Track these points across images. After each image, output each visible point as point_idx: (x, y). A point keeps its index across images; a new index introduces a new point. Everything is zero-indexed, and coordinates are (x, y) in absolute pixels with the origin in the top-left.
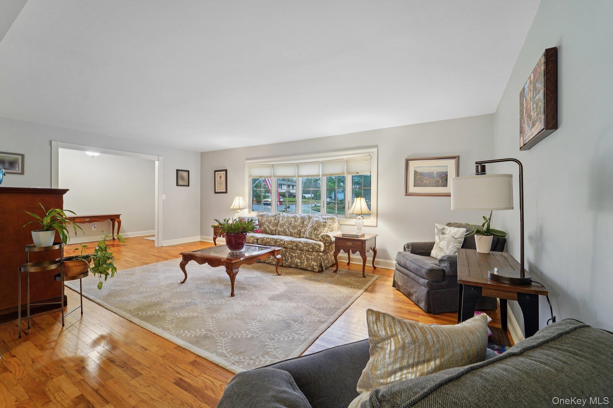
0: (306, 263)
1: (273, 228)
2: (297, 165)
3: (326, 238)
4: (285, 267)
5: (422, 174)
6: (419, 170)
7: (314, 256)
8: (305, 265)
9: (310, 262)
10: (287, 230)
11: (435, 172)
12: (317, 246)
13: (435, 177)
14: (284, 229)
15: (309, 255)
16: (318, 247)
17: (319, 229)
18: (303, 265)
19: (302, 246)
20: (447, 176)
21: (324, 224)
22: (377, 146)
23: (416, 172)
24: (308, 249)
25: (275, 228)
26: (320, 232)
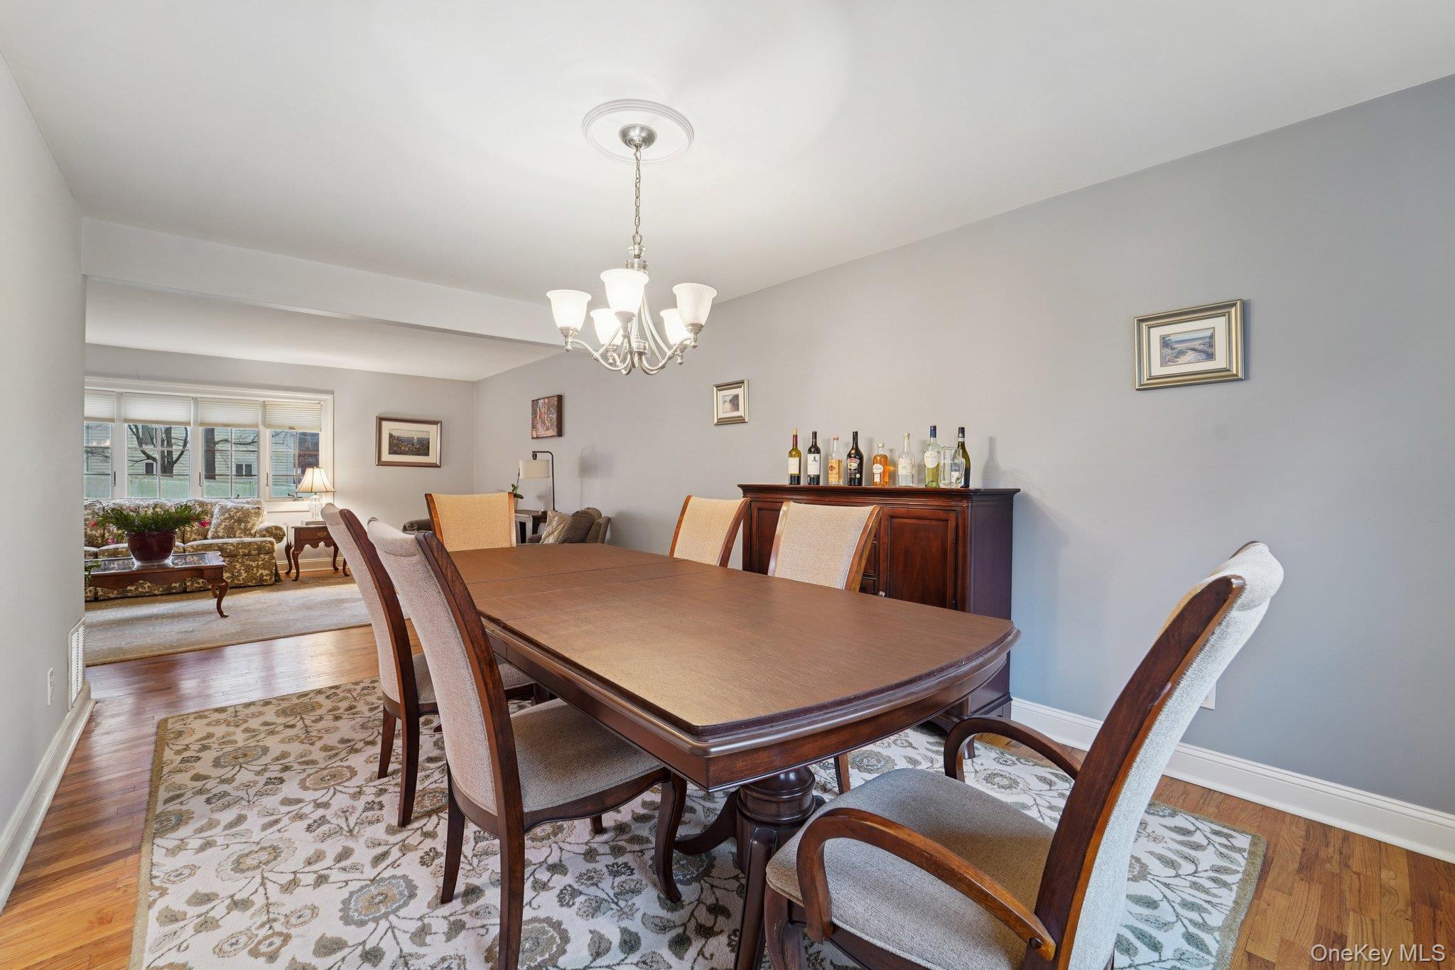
0: (244, 575)
1: (94, 532)
2: (120, 396)
3: (274, 532)
4: (192, 592)
5: (398, 439)
6: (395, 434)
7: (262, 560)
8: (243, 579)
9: (255, 572)
11: (415, 438)
12: (269, 545)
13: (416, 444)
15: (251, 561)
16: (271, 546)
17: (249, 520)
18: (239, 580)
19: (232, 548)
20: (429, 443)
21: (257, 511)
22: (332, 392)
23: (391, 436)
24: (250, 552)
25: (99, 531)
26: (253, 525)
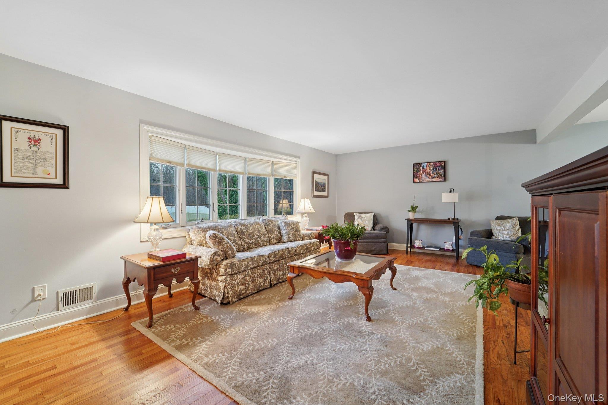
10: (259, 239)
11: (322, 183)
14: (256, 239)
20: (325, 185)
22: (300, 157)
23: (316, 182)
